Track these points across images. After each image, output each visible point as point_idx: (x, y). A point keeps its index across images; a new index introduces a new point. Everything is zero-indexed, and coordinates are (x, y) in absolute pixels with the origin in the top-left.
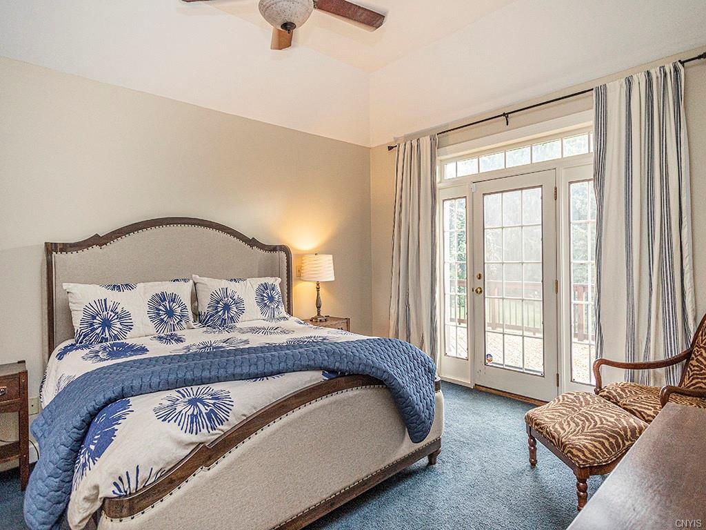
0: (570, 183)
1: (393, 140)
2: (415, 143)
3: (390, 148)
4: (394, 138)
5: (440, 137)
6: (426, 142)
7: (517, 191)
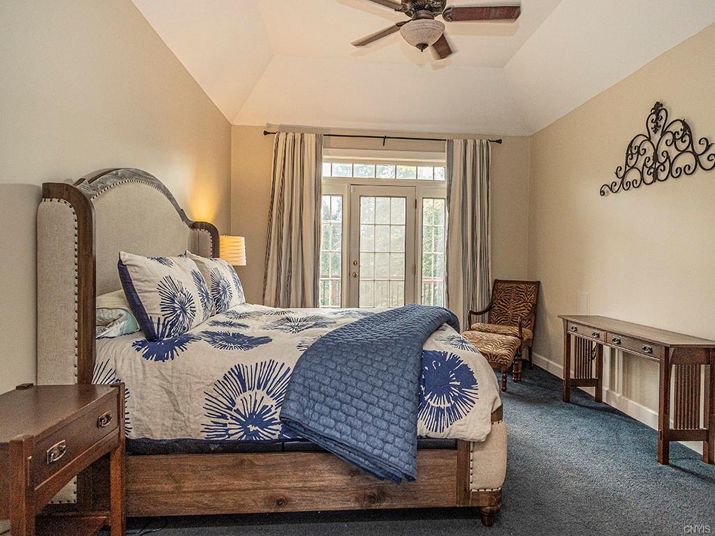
0: (423, 198)
1: (265, 125)
2: (298, 136)
3: (266, 133)
4: (268, 124)
5: (325, 138)
6: (310, 139)
7: (386, 198)
